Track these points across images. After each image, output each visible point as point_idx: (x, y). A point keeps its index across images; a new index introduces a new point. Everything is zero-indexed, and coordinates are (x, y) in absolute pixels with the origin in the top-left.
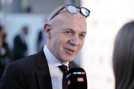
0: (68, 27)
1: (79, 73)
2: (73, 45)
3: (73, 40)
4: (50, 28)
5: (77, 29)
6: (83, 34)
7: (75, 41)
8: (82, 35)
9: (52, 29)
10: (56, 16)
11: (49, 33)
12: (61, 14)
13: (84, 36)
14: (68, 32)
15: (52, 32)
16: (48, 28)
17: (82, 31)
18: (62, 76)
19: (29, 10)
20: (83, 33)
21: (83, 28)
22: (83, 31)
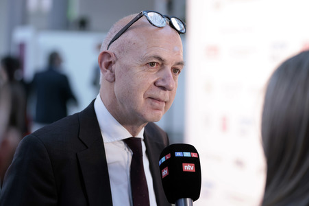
1: (187, 154)
3: (163, 80)
4: (112, 59)
6: (178, 67)
7: (167, 81)
14: (152, 64)
16: (107, 60)
18: (130, 158)
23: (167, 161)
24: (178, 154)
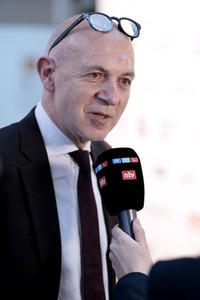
0: (93, 63)
1: (126, 160)
2: (106, 103)
3: (105, 92)
4: (51, 66)
5: (114, 67)
6: (127, 77)
7: (110, 95)
8: (125, 80)
9: (56, 70)
10: (64, 40)
11: (50, 79)
12: (76, 34)
13: (130, 83)
14: (95, 75)
15: (55, 76)
16: (46, 67)
17: (126, 72)
18: (78, 172)
20: (127, 74)
21: (126, 64)
23: (103, 169)
24: (116, 161)
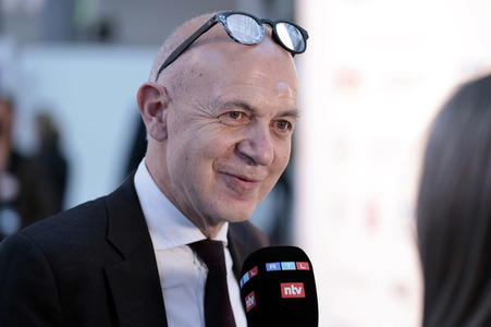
0: (232, 96)
2: (252, 161)
3: (252, 144)
4: (162, 99)
5: (266, 102)
6: (286, 118)
8: (284, 122)
9: (170, 105)
11: (160, 120)
12: (203, 47)
13: (290, 127)
14: (234, 115)
15: (169, 114)
16: (152, 99)
17: (284, 110)
18: (205, 277)
19: (103, 34)
20: (286, 114)
21: (286, 96)
22: (288, 110)
24: (272, 267)
